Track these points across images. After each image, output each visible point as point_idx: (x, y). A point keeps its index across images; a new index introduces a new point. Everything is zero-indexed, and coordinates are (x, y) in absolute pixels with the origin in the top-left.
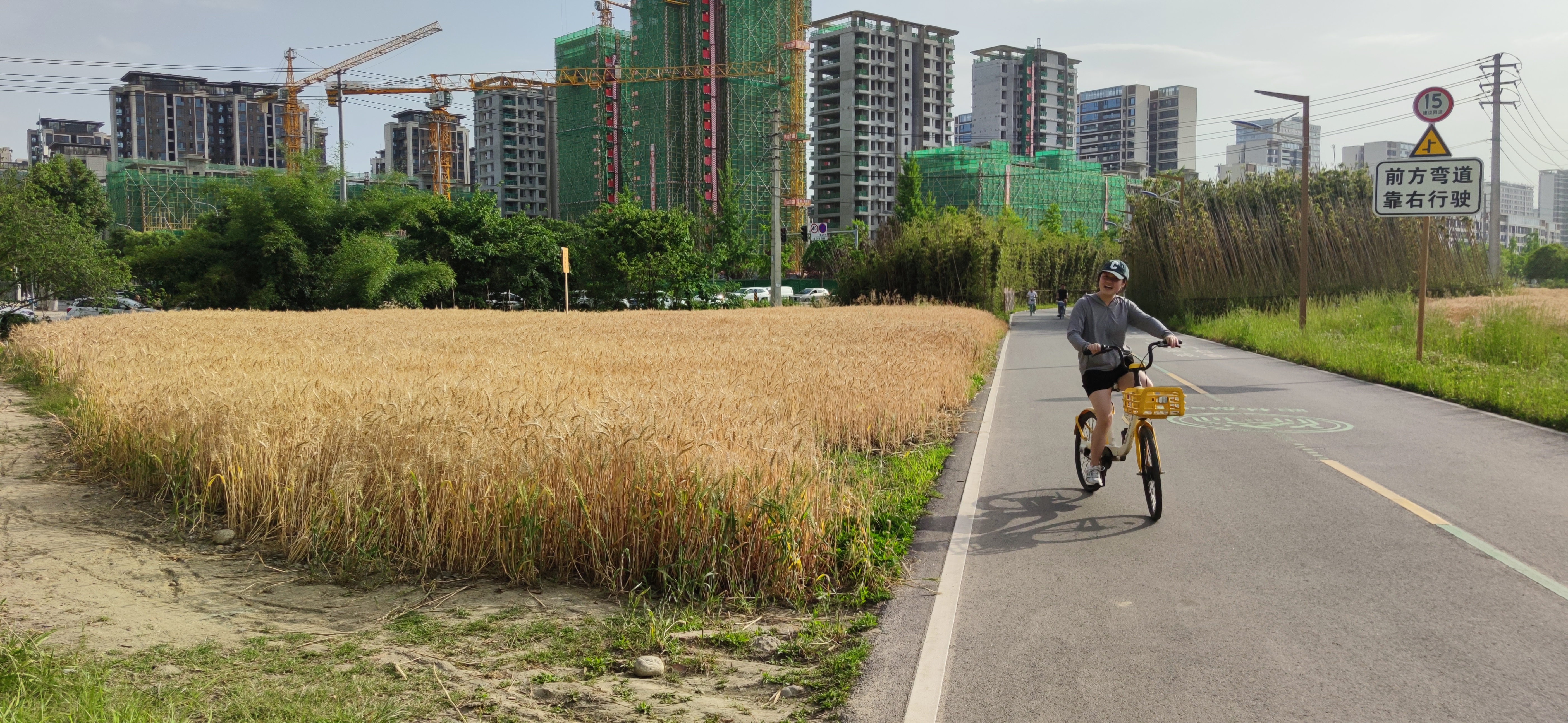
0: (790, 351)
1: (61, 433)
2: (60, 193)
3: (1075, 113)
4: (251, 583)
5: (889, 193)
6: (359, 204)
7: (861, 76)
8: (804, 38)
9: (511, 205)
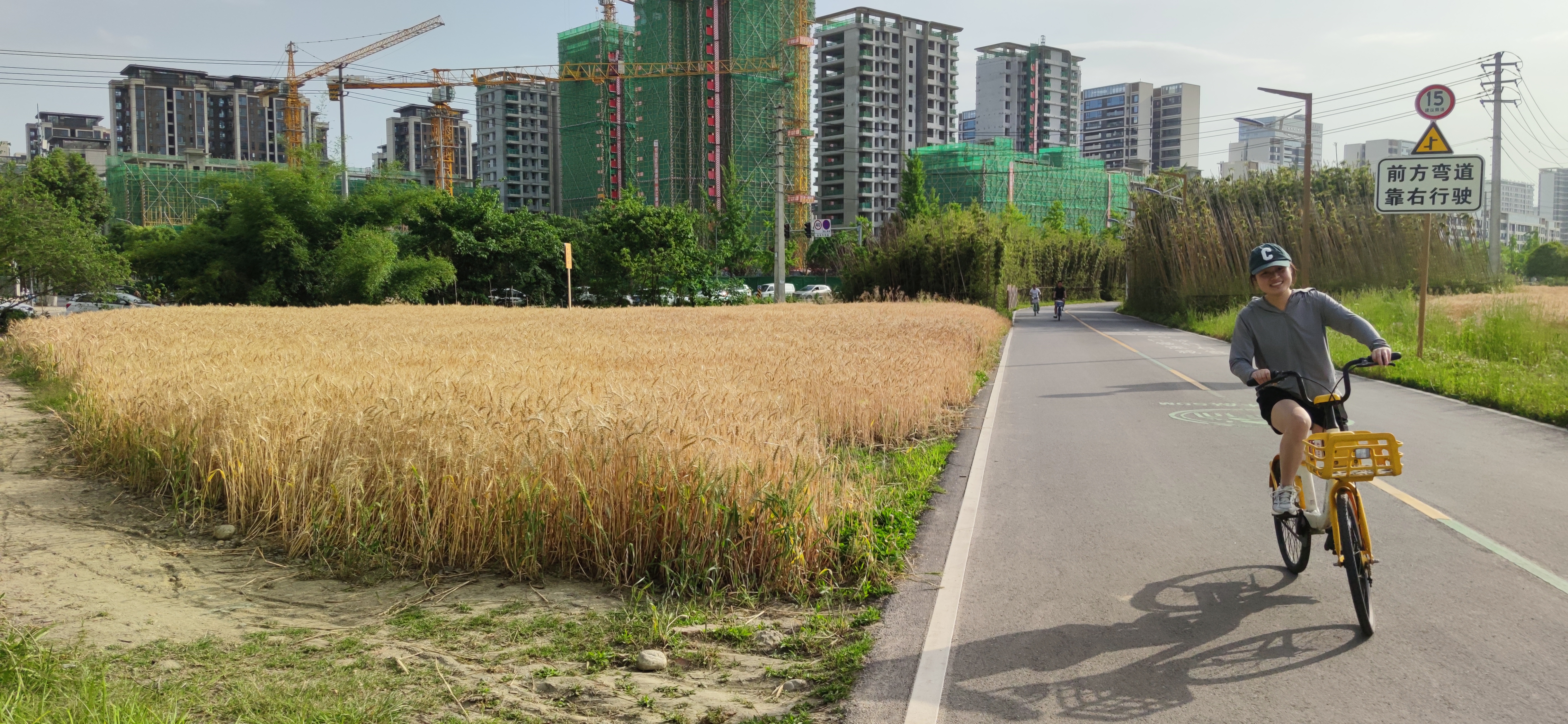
0: (793, 348)
1: (60, 428)
2: (59, 188)
3: (1079, 110)
4: (252, 578)
5: (893, 189)
6: (361, 198)
7: (865, 72)
8: (808, 35)
9: (513, 201)
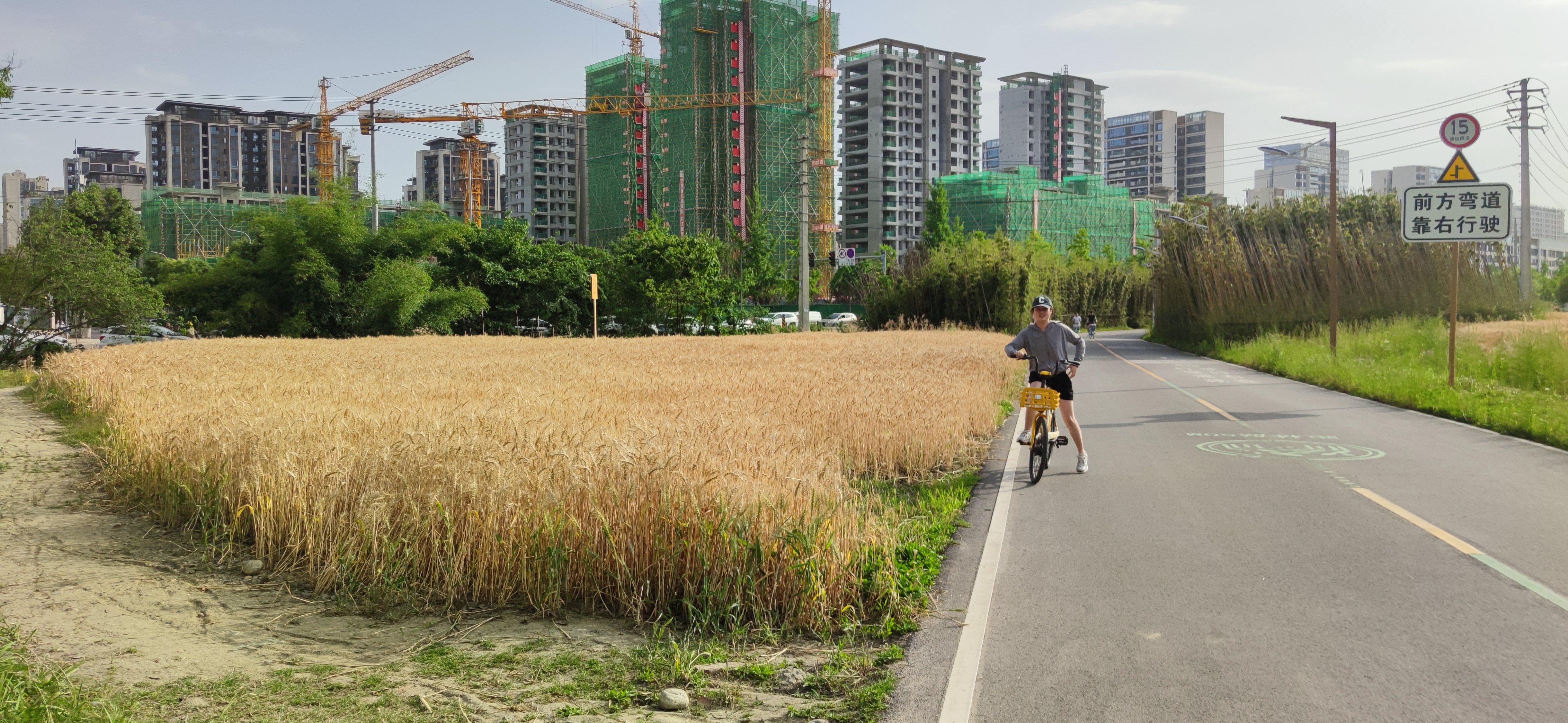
0: (817, 378)
1: (92, 462)
2: (95, 222)
3: (1103, 138)
4: (279, 614)
5: (917, 218)
6: (391, 231)
7: (889, 102)
8: (832, 66)
9: (541, 232)
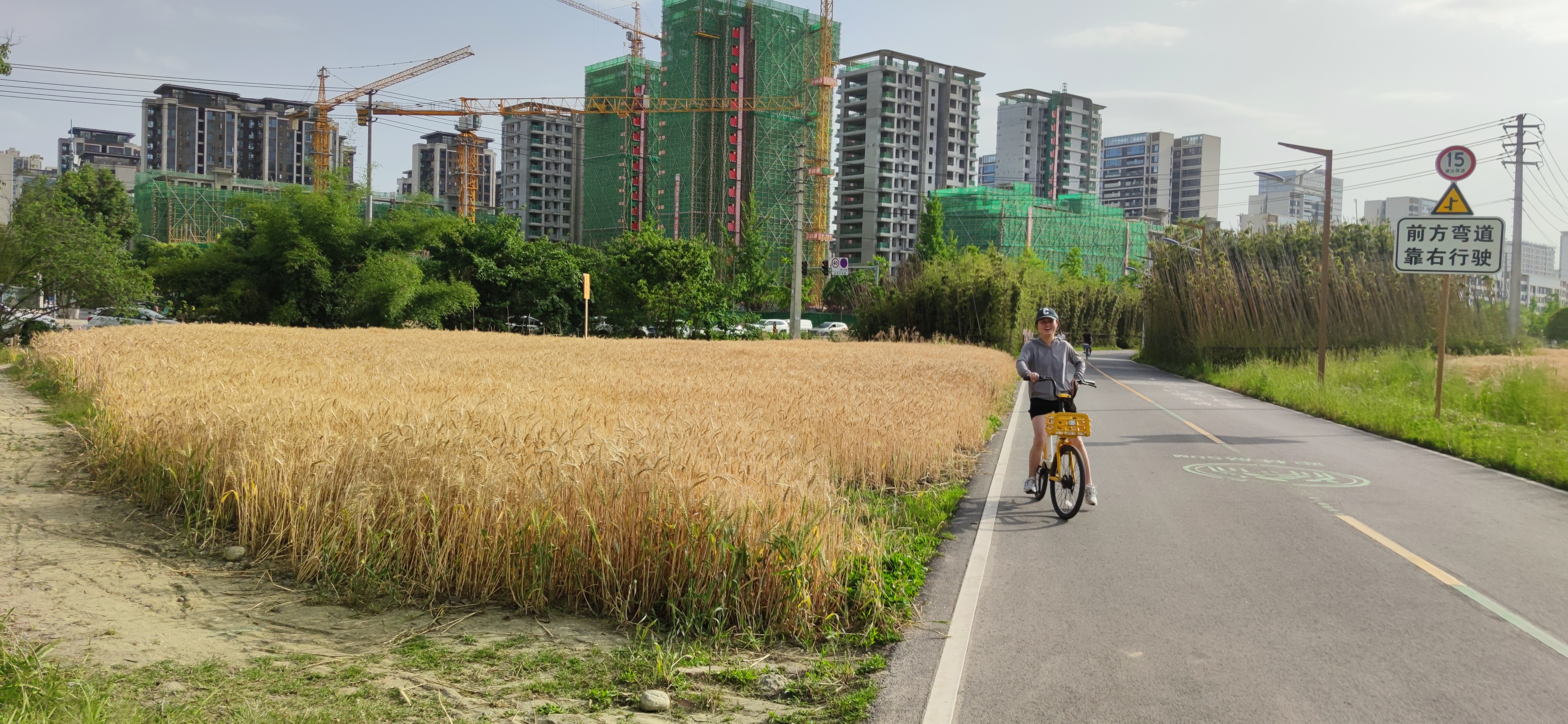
0: (807, 385)
1: (77, 442)
2: (88, 202)
3: (1099, 158)
4: (259, 601)
5: (912, 230)
6: (385, 223)
7: (887, 114)
8: (832, 75)
9: (535, 229)
